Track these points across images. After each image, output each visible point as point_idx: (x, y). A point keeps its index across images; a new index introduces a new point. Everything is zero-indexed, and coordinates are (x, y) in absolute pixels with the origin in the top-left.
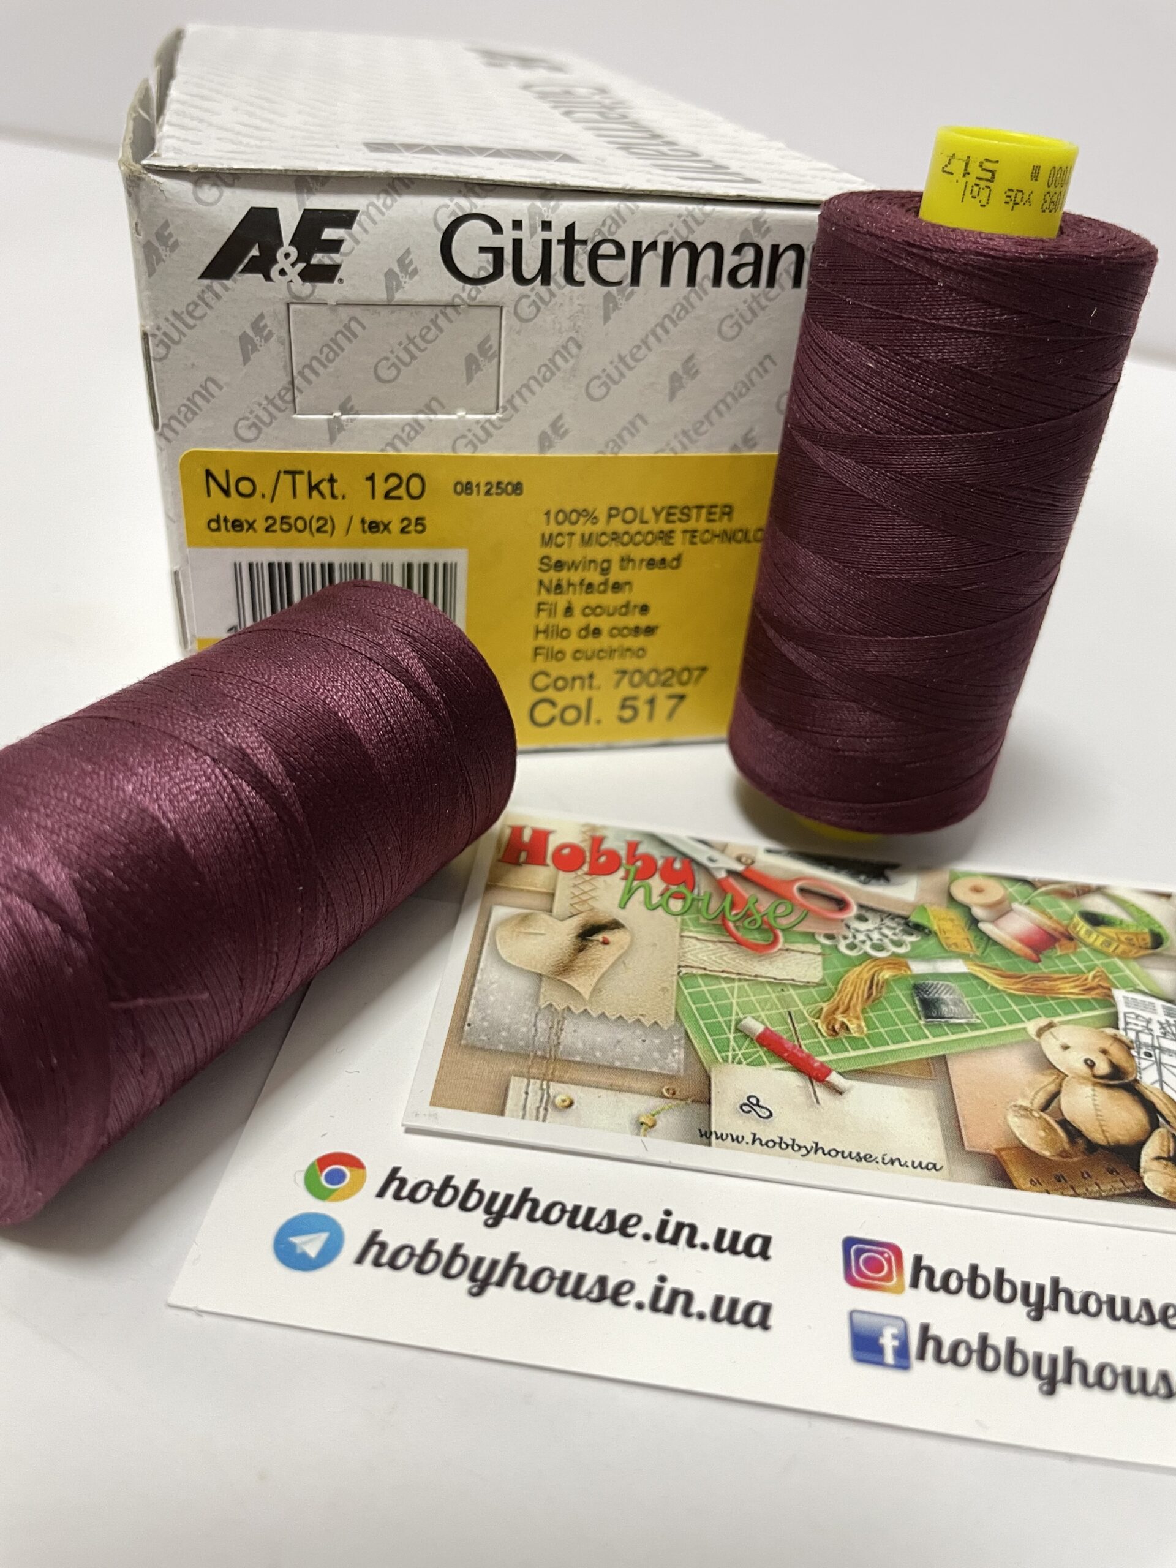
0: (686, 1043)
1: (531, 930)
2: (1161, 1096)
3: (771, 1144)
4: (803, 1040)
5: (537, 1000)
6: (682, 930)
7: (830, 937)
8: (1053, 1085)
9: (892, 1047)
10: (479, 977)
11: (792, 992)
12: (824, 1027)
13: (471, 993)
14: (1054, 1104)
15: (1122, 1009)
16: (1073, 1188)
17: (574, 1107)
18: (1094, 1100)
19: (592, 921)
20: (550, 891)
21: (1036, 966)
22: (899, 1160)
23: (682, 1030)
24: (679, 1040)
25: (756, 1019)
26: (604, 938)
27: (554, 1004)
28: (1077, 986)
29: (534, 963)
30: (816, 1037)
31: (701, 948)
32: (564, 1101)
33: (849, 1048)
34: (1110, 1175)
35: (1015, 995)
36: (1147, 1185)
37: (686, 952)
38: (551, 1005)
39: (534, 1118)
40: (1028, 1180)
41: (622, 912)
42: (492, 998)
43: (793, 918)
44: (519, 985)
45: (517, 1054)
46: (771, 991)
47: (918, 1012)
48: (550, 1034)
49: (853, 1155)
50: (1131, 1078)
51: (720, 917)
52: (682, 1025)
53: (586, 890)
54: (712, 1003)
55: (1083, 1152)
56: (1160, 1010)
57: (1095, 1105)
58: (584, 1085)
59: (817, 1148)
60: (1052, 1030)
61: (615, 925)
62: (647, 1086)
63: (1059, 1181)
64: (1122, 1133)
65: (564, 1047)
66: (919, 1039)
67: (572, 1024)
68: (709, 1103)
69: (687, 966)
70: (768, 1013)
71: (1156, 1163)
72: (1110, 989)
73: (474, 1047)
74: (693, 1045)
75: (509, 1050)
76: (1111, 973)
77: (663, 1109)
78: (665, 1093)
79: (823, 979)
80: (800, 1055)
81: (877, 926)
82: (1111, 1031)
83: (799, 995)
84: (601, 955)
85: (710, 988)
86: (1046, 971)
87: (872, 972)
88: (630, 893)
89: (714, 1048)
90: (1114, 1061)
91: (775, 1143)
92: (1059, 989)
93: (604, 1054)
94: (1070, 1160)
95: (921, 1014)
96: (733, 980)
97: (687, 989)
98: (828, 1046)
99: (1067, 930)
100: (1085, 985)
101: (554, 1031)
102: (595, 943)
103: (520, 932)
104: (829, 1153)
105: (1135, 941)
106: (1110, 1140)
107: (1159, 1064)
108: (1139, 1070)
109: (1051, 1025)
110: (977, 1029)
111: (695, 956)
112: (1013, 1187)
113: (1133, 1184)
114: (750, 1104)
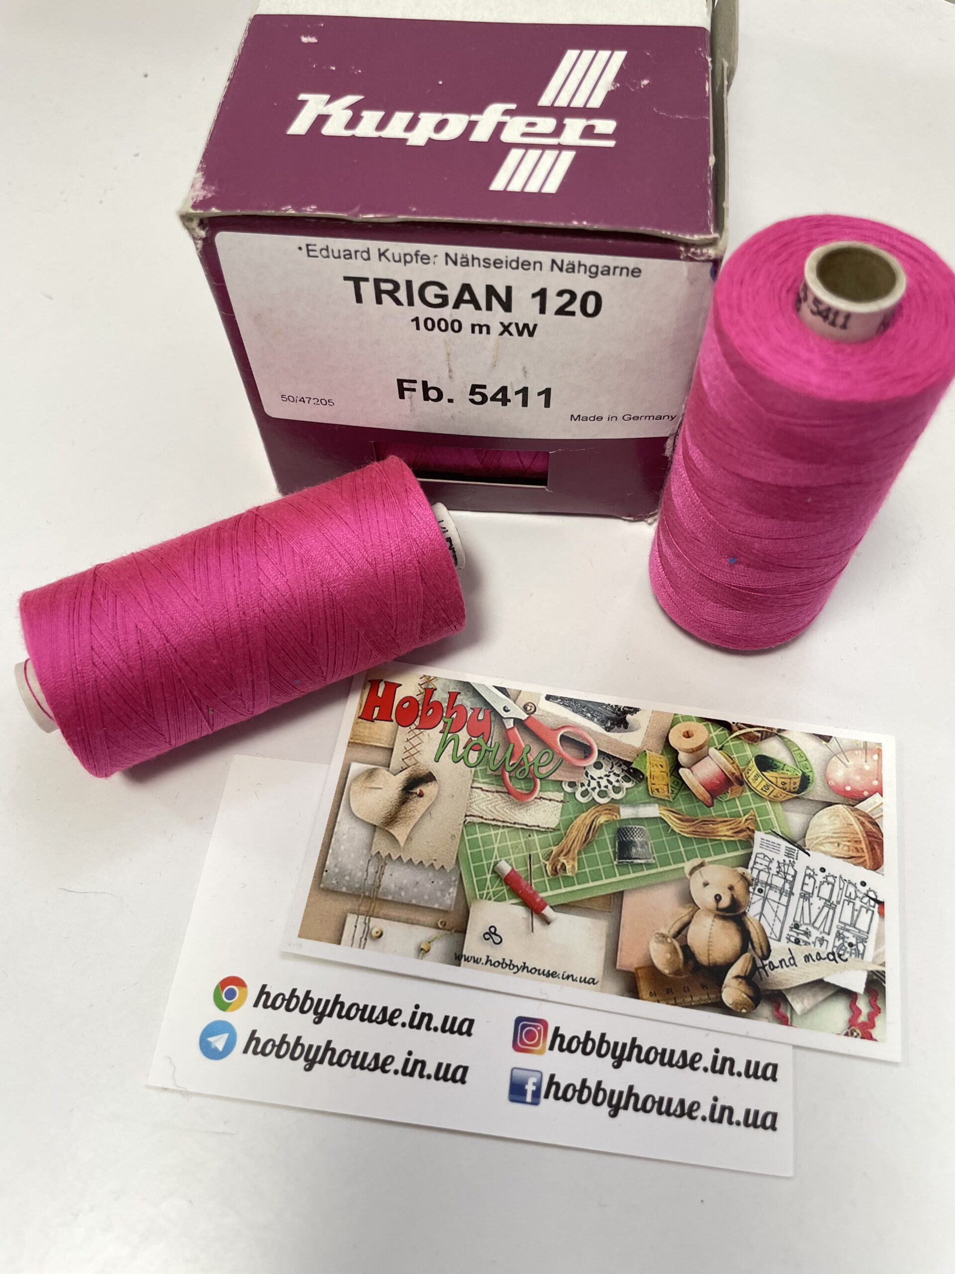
0: (459, 883)
1: (373, 785)
2: (756, 926)
3: (497, 964)
4: (534, 879)
5: (370, 849)
6: (473, 781)
7: (572, 784)
8: (688, 917)
9: (591, 884)
10: (336, 829)
13: (330, 843)
14: (683, 933)
15: (756, 849)
16: (675, 999)
17: (383, 937)
18: (711, 929)
21: (708, 809)
22: (572, 976)
23: (459, 872)
24: (455, 881)
25: (507, 861)
26: (420, 790)
28: (732, 829)
29: (372, 816)
30: (544, 877)
32: (377, 932)
33: (562, 886)
38: (379, 853)
42: (342, 848)
43: (551, 767)
44: (361, 834)
46: (522, 837)
47: (614, 853)
49: (545, 972)
50: (742, 911)
51: (501, 768)
52: (459, 868)
56: (783, 851)
57: (710, 933)
59: (524, 967)
61: (429, 778)
62: (429, 918)
63: (668, 993)
65: (383, 889)
66: (610, 877)
67: (389, 869)
68: (465, 933)
69: (471, 815)
70: (516, 856)
72: (754, 832)
74: (463, 884)
76: (759, 817)
77: (436, 938)
78: (440, 925)
80: (530, 892)
82: (741, 870)
83: (539, 839)
84: (418, 807)
85: (482, 835)
86: (714, 814)
93: (406, 893)
94: (680, 977)
95: (617, 855)
96: (499, 826)
97: (467, 836)
98: (549, 884)
99: (741, 775)
101: (378, 874)
102: (415, 795)
103: (366, 787)
104: (531, 971)
105: (787, 786)
106: (711, 962)
107: (765, 899)
108: (749, 904)
109: (702, 865)
110: (651, 869)
114: (489, 933)
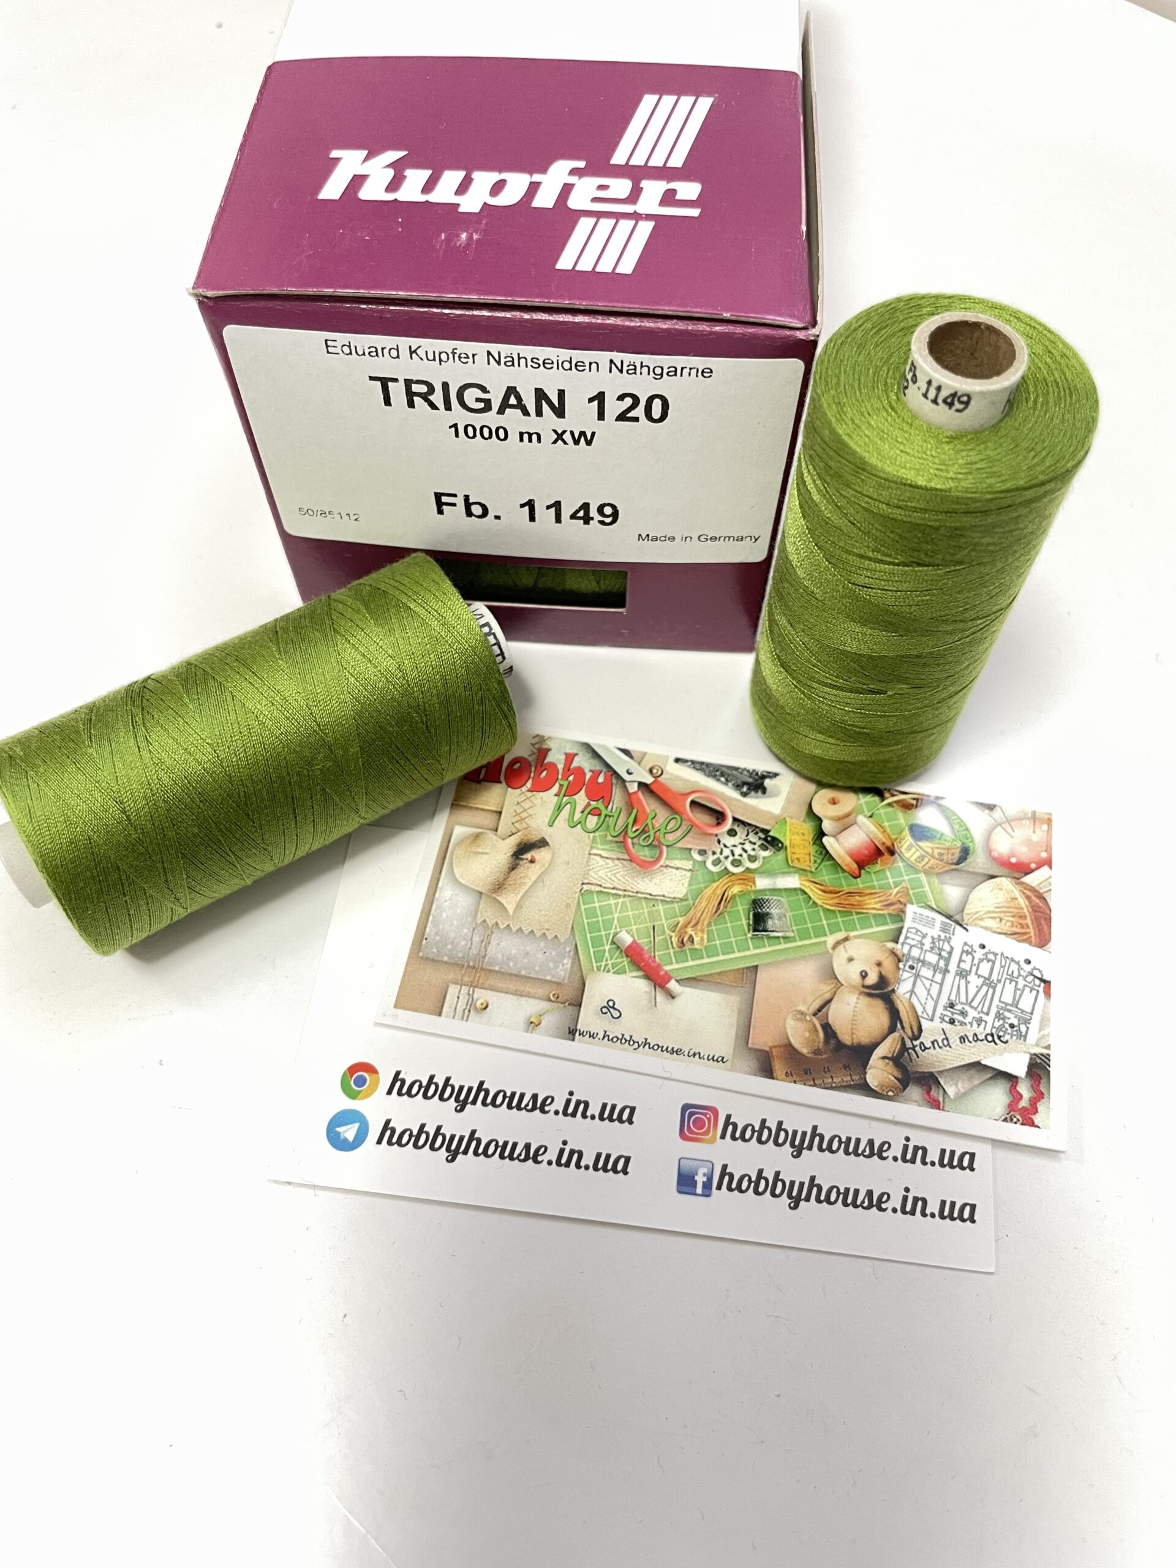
11: (661, 907)
12: (676, 939)
19: (526, 839)
20: (499, 810)
27: (487, 920)
31: (603, 865)
34: (843, 1070)
35: (828, 910)
36: (868, 1080)
37: (590, 870)
39: (461, 1018)
40: (784, 1072)
41: (550, 830)
45: (456, 964)
48: (481, 946)
53: (526, 808)
54: (600, 919)
55: (832, 1051)
58: (498, 991)
60: (846, 943)
64: (866, 1035)
71: (881, 1061)
73: (428, 958)
75: (451, 961)
79: (687, 894)
81: (742, 841)
87: (726, 887)
88: (559, 808)
89: (593, 959)
90: (883, 973)
91: (618, 1039)
92: (866, 904)
100: (887, 900)
111: (595, 873)
112: (772, 1078)
113: (856, 1078)
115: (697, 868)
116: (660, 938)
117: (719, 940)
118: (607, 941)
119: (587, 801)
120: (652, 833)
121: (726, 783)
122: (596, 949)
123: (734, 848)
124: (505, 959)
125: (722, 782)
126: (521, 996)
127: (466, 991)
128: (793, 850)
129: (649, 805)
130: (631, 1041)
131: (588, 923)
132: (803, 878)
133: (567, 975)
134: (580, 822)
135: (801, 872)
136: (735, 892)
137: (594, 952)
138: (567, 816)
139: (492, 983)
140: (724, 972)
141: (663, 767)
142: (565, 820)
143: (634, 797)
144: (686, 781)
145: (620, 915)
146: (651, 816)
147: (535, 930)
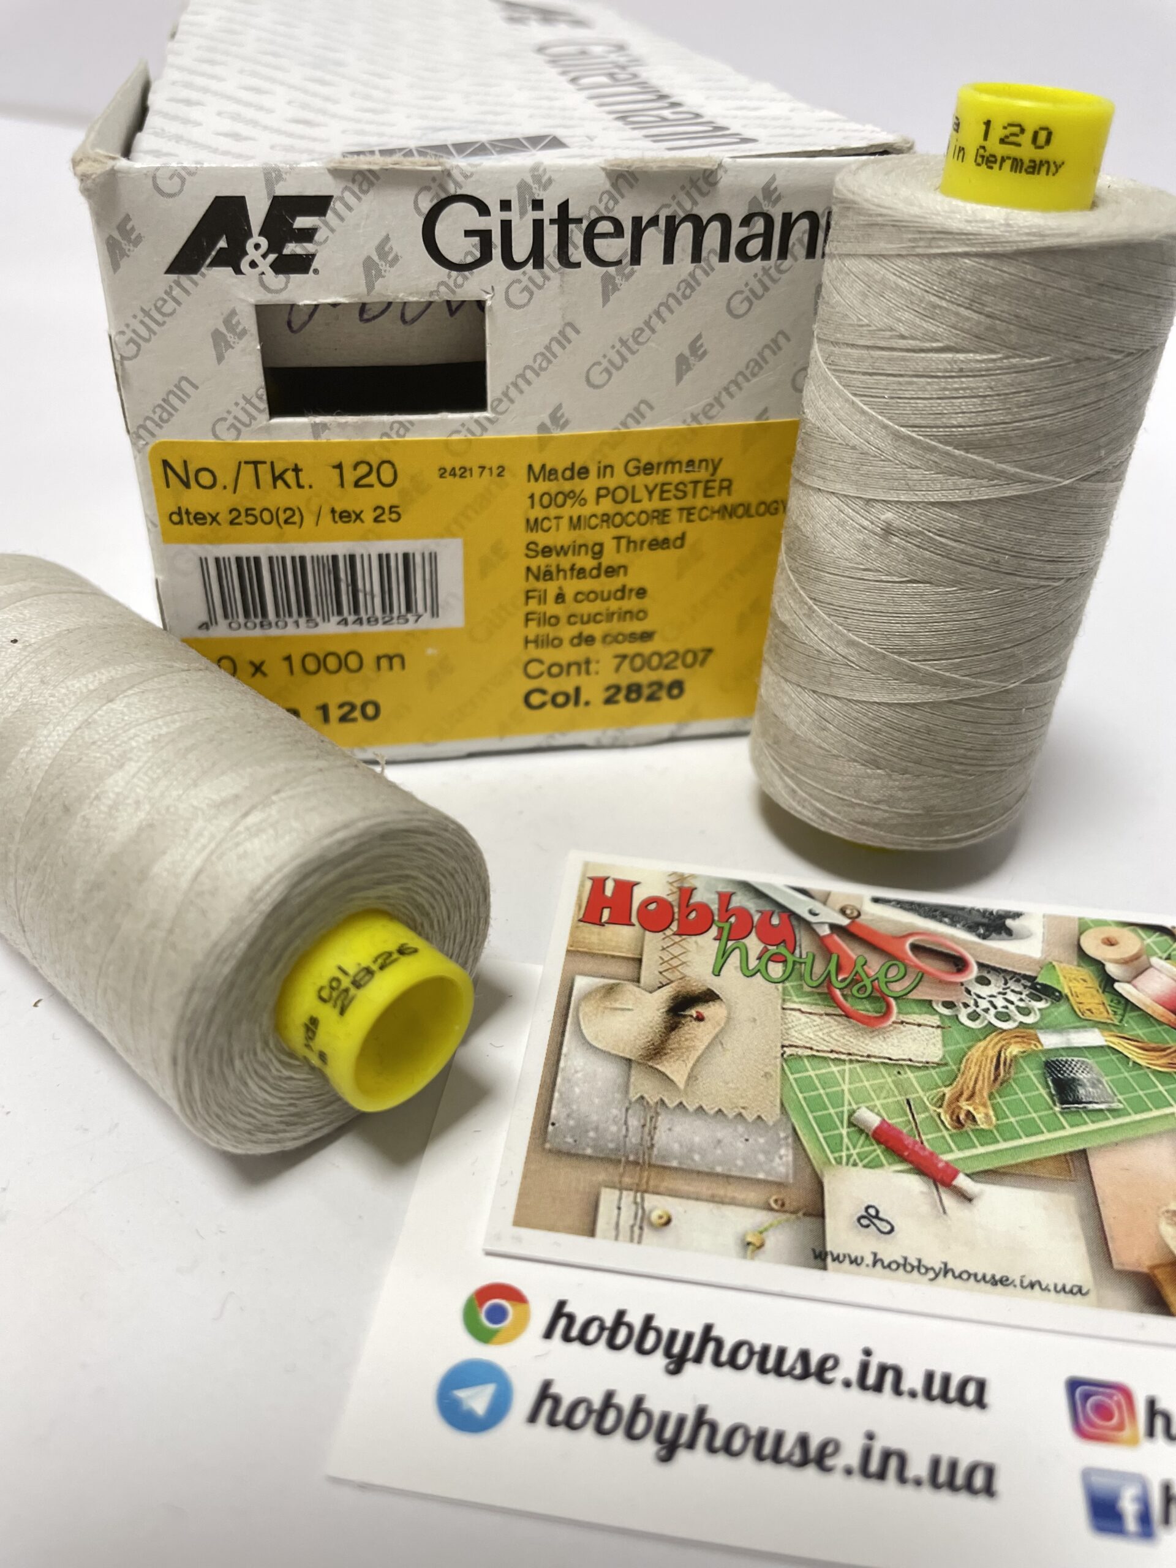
115: (948, 1023)
116: (923, 1116)
117: (1015, 1116)
118: (842, 1122)
119: (763, 946)
120: (867, 982)
121: (953, 924)
122: (827, 1134)
123: (992, 999)
124: (685, 1150)
125: (945, 923)
126: (722, 1203)
127: (631, 1198)
128: (1078, 1000)
129: (852, 950)
130: (919, 1267)
131: (805, 1098)
132: (1106, 1033)
133: (791, 1172)
134: (759, 971)
135: (1100, 1026)
136: (1015, 1053)
137: (825, 1138)
138: (738, 964)
139: (671, 1186)
140: (1039, 1160)
141: (858, 907)
142: (736, 968)
143: (828, 942)
144: (896, 923)
145: (852, 1086)
146: (861, 961)
147: (723, 1109)
